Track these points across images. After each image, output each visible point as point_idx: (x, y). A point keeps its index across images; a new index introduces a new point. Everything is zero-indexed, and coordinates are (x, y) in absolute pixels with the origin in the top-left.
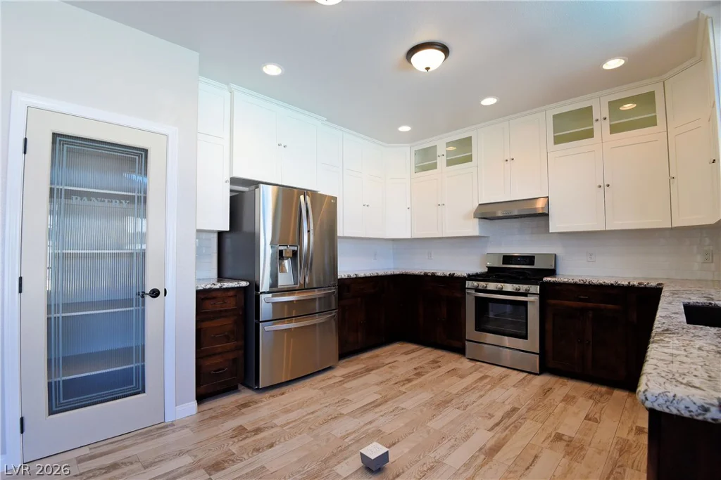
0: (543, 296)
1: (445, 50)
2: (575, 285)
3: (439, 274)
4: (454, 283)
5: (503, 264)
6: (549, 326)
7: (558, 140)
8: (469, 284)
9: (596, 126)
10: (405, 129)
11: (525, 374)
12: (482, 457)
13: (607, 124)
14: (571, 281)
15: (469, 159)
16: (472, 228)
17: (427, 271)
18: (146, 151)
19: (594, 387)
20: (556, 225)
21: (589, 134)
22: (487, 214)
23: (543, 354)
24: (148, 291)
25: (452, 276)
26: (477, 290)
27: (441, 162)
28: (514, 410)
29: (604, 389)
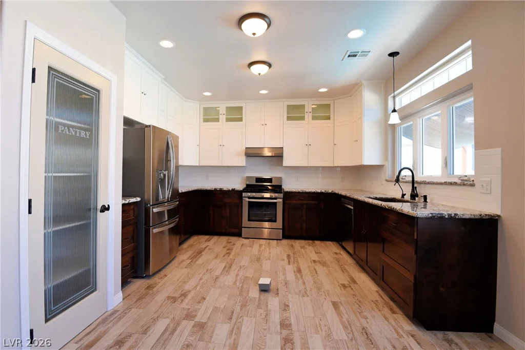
0: (284, 199)
1: (270, 65)
2: (299, 192)
3: (225, 189)
4: (236, 195)
5: (256, 182)
6: (286, 214)
7: (289, 118)
8: (244, 194)
9: (306, 115)
10: (207, 94)
11: (276, 241)
12: (298, 274)
13: (311, 115)
14: (297, 191)
15: (241, 120)
16: (241, 161)
17: (217, 187)
18: (98, 91)
19: (307, 241)
20: (287, 162)
21: (303, 118)
22: (252, 154)
23: (283, 229)
24: (99, 207)
25: (233, 190)
26: (249, 198)
27: (223, 118)
28: (289, 256)
29: (311, 241)
